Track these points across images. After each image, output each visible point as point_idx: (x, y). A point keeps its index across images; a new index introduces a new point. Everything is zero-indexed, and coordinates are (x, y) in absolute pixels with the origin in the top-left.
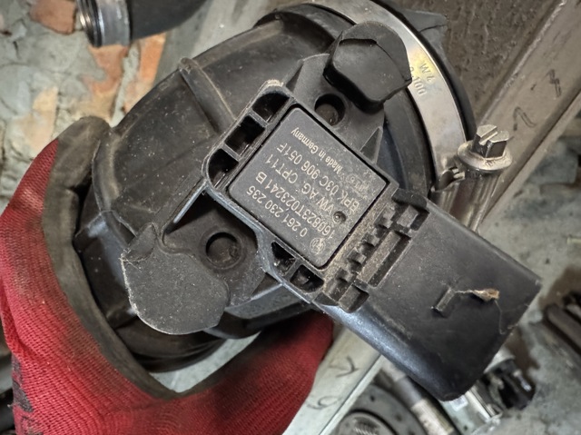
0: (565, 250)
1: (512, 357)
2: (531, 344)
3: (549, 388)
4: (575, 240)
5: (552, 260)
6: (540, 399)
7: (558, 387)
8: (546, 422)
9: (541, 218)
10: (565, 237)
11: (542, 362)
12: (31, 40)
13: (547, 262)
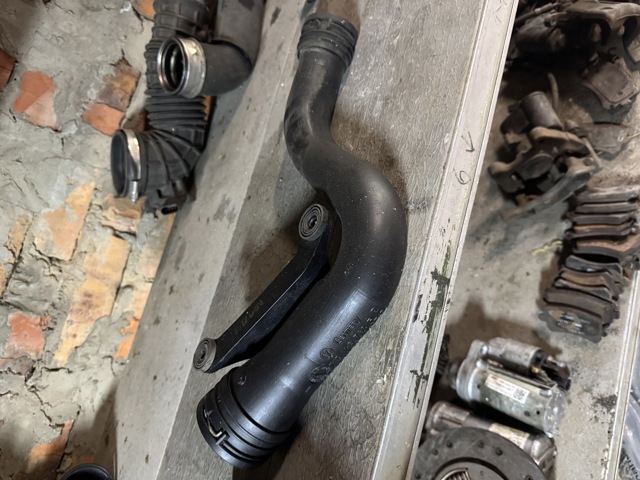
0: (534, 261)
1: (537, 348)
2: (548, 337)
3: (576, 362)
4: (536, 252)
5: (530, 272)
6: (575, 374)
7: (581, 356)
8: (588, 390)
9: (509, 249)
10: (530, 253)
11: (561, 345)
12: (80, 138)
13: (528, 274)
